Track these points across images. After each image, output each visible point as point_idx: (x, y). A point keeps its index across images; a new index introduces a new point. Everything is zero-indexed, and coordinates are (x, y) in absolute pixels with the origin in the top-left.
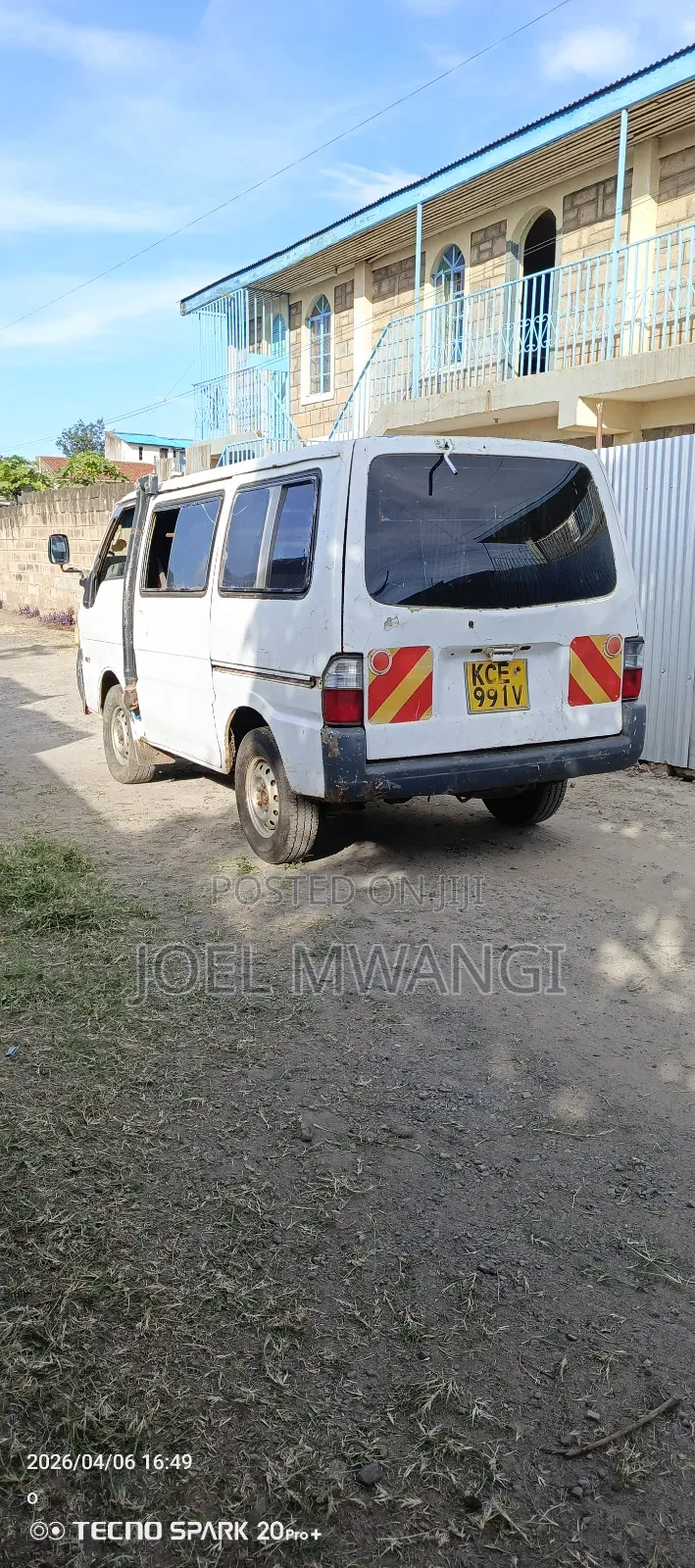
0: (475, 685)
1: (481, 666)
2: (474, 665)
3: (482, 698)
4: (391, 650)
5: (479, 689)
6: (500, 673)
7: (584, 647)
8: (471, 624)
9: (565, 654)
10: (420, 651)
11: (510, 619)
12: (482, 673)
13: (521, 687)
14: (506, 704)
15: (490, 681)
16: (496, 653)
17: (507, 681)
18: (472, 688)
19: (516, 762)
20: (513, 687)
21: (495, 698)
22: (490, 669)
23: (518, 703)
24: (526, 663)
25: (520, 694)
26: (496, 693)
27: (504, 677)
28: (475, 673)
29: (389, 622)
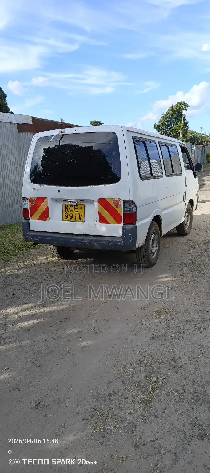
0: (65, 211)
1: (68, 205)
2: (65, 205)
3: (67, 216)
4: (34, 197)
5: (66, 213)
6: (75, 208)
7: (103, 202)
8: (59, 191)
9: (96, 204)
10: (43, 199)
11: (71, 190)
12: (68, 208)
13: (82, 214)
14: (76, 219)
15: (71, 211)
16: (70, 202)
17: (77, 212)
18: (64, 212)
19: (75, 239)
20: (79, 214)
21: (72, 217)
22: (71, 207)
23: (80, 220)
24: (85, 206)
25: (81, 216)
26: (73, 215)
27: (76, 210)
28: (66, 207)
29: (34, 189)
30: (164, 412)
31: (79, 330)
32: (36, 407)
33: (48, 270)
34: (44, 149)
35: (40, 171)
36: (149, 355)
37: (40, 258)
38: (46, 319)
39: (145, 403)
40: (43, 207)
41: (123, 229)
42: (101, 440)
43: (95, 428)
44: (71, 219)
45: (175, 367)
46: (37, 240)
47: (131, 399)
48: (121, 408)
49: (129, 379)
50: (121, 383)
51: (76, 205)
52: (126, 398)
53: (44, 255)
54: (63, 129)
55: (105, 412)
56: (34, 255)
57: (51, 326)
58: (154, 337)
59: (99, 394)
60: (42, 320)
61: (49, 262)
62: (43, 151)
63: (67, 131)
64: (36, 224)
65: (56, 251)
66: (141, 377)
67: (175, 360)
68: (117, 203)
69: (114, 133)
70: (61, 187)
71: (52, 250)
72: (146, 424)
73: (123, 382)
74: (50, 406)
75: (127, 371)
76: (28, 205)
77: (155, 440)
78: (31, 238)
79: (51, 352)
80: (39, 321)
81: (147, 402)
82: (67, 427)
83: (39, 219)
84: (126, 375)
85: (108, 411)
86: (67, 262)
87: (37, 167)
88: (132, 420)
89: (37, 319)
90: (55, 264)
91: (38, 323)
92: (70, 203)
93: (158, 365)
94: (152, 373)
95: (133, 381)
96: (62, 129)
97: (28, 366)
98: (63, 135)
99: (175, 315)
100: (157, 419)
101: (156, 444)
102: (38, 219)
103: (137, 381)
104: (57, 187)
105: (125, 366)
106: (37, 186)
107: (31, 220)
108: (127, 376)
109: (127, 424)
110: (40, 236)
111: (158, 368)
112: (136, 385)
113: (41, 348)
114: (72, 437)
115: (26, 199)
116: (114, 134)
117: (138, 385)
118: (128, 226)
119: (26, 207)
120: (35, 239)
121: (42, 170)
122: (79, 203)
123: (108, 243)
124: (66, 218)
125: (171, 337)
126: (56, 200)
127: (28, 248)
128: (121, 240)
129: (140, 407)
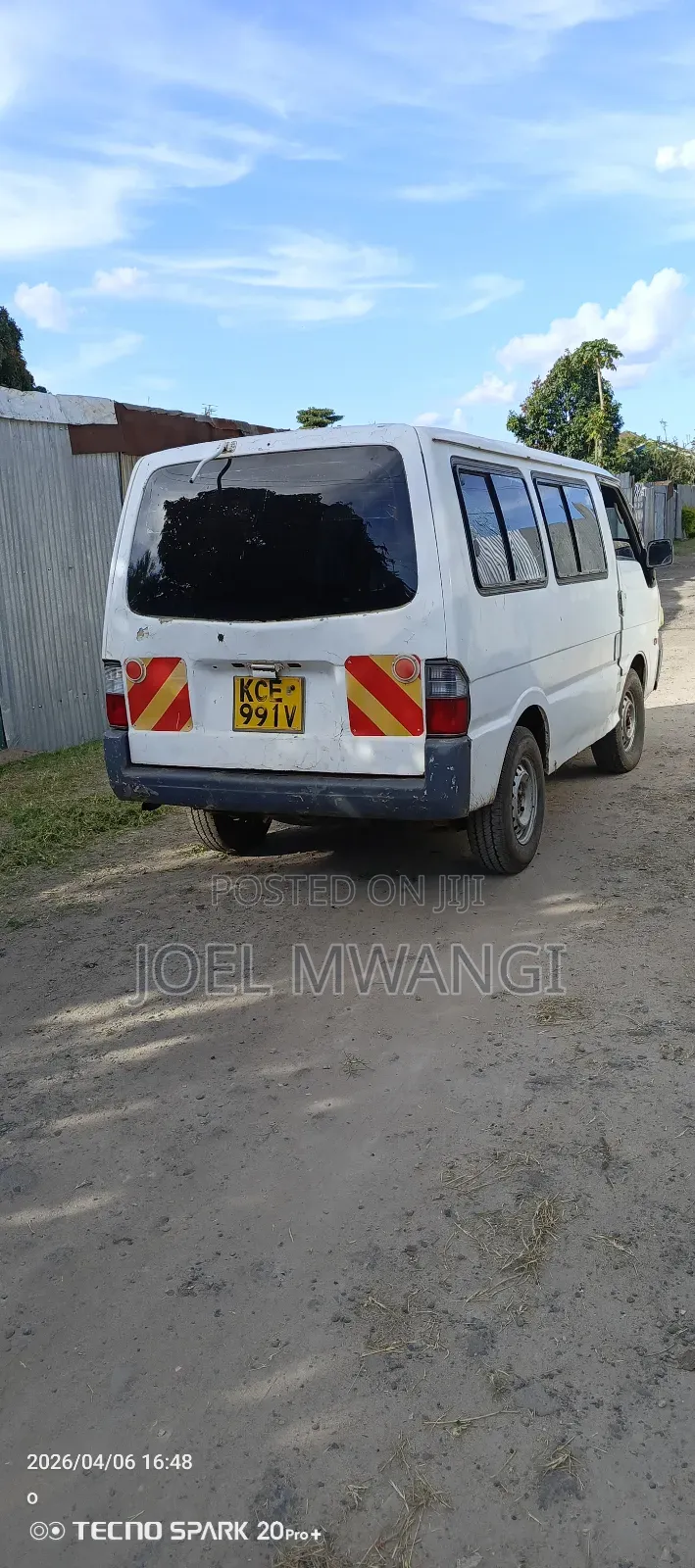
0: (242, 700)
1: (250, 682)
2: (242, 681)
3: (249, 715)
4: (144, 659)
5: (246, 705)
6: (272, 690)
7: (362, 668)
8: (221, 638)
9: (340, 674)
10: (174, 662)
11: (260, 634)
12: (252, 689)
13: (294, 708)
14: (276, 725)
15: (259, 698)
16: (255, 669)
17: (280, 700)
18: (239, 704)
19: (275, 787)
21: (264, 717)
22: (261, 686)
23: (290, 726)
24: (303, 681)
25: (293, 714)
26: (266, 712)
27: (276, 695)
28: (243, 688)
29: (141, 632)
30: (578, 1295)
31: (300, 1066)
32: (186, 1290)
33: (190, 890)
34: (168, 505)
35: (155, 577)
36: (525, 1133)
37: (161, 854)
38: (194, 1038)
39: (518, 1271)
40: (170, 688)
41: (428, 752)
42: (392, 1377)
43: (370, 1345)
44: (261, 724)
45: (605, 1166)
46: (155, 793)
47: (476, 1261)
48: (446, 1286)
49: (467, 1204)
50: (441, 1217)
51: (277, 681)
52: (461, 1258)
53: (174, 843)
54: (230, 441)
55: (400, 1301)
56: (141, 845)
57: (213, 1058)
58: (538, 1082)
59: (376, 1249)
60: (181, 1040)
61: (191, 866)
62: (164, 512)
63: (243, 446)
64: (149, 745)
65: (214, 829)
66: (502, 1198)
67: (604, 1147)
68: (407, 670)
69: (391, 448)
70: (226, 624)
71: (199, 826)
72: (526, 1330)
73: (448, 1214)
74: (229, 1286)
75: (457, 1182)
76: (123, 684)
77: (555, 1372)
78: (135, 787)
79: (220, 1132)
80: (172, 1042)
81: (525, 1267)
82: (287, 1344)
83: (158, 728)
84: (456, 1192)
85: (405, 1296)
86: (246, 864)
87: (147, 564)
88: (483, 1318)
89: (167, 1037)
90: (209, 868)
91: (171, 1049)
92: (256, 674)
93: (554, 1161)
94: (536, 1185)
95: (479, 1210)
96: (227, 440)
97: (152, 1175)
98: (230, 460)
99: (599, 1015)
100: (559, 1315)
101: (557, 1384)
102: (156, 728)
103: (493, 1209)
104: (215, 623)
105: (451, 1168)
106: (151, 622)
107: (132, 731)
108: (459, 1195)
109: (466, 1331)
110: (164, 781)
111: (555, 1169)
112: (487, 1220)
113: (188, 1123)
114: (302, 1372)
115: (117, 663)
116: (394, 452)
117: (494, 1222)
118: (441, 741)
119: (117, 690)
120: (146, 790)
121: (161, 571)
122: (284, 674)
123: (380, 796)
124: (246, 723)
125: (590, 1079)
126: (213, 666)
127: (120, 823)
128: (421, 785)
129: (504, 1284)
